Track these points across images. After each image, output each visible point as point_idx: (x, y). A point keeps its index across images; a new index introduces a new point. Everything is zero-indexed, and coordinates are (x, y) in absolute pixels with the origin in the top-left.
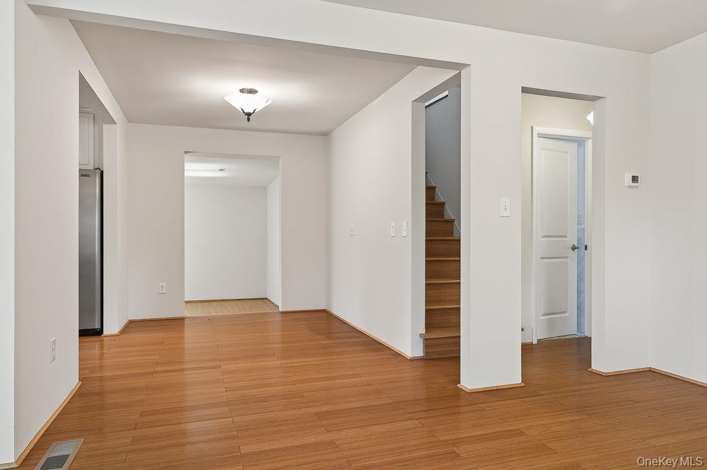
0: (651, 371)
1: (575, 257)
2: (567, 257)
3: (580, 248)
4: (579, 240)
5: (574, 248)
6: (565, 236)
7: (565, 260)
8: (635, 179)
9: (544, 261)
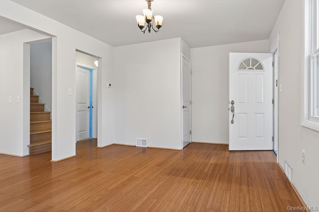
0: (114, 144)
1: (89, 110)
2: (86, 111)
3: (91, 107)
4: (90, 105)
5: (89, 108)
6: (86, 103)
7: (85, 112)
8: (110, 85)
9: (79, 112)
